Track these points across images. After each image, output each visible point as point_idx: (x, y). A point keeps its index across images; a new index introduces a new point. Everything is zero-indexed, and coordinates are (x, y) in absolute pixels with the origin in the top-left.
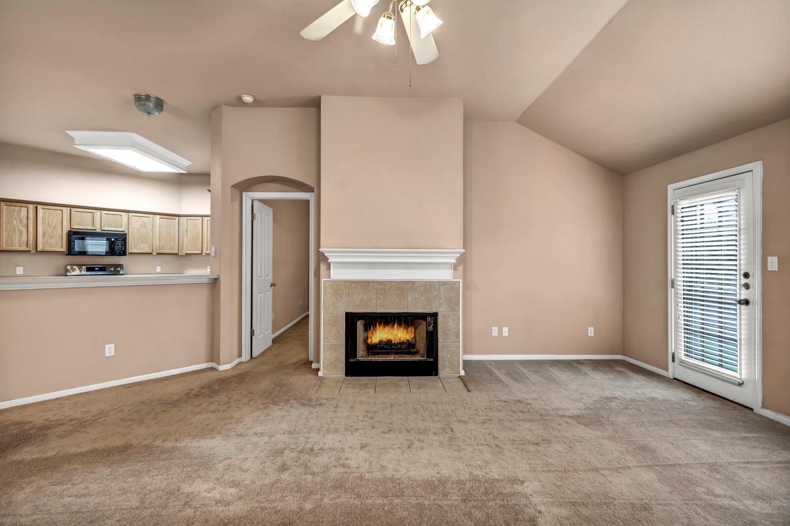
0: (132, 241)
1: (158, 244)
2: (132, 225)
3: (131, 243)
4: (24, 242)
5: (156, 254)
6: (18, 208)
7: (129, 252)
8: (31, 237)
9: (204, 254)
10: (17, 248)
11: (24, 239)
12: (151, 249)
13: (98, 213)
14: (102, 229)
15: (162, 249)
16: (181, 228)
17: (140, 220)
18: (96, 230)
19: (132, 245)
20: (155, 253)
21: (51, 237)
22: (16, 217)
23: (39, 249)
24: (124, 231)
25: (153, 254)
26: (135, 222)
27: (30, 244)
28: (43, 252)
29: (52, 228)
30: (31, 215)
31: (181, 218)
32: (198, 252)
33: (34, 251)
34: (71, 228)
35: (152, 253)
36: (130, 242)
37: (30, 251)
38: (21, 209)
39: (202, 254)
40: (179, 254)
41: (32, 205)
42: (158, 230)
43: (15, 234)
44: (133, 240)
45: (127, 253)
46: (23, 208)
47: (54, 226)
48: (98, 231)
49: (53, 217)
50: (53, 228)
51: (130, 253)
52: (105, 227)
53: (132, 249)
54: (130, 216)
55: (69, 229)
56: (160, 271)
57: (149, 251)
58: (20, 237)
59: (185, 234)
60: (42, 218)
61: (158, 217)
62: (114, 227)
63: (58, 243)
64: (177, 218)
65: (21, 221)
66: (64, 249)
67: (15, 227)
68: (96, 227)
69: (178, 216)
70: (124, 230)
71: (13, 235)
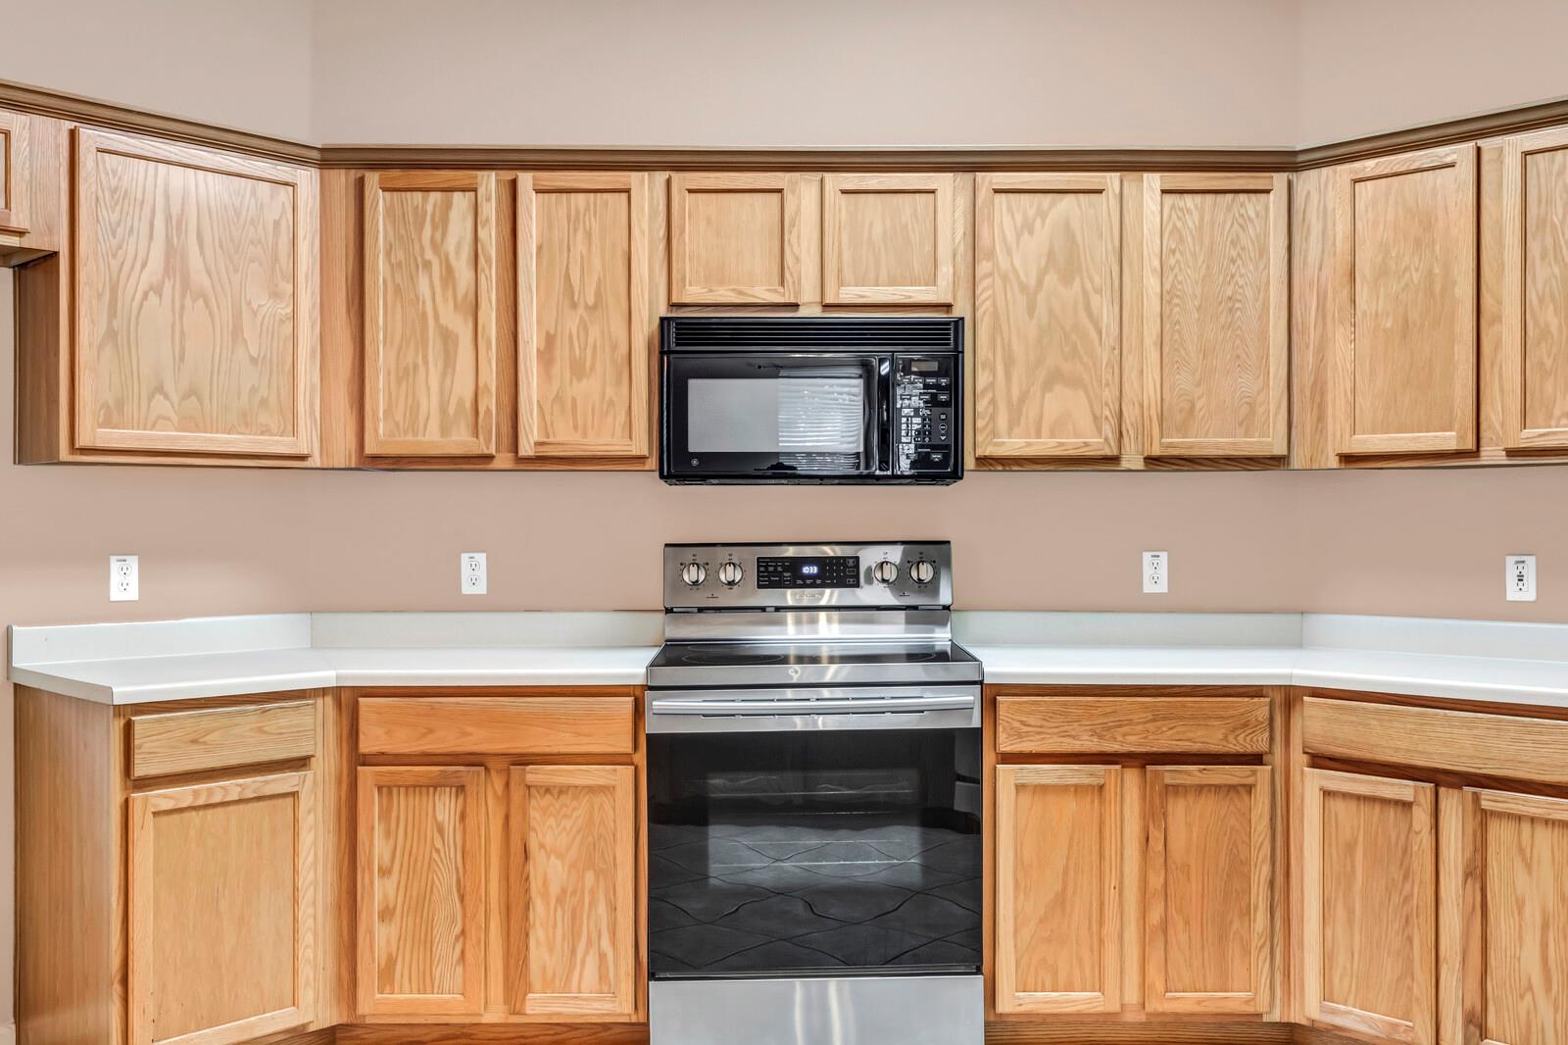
0: (993, 372)
1: (1151, 392)
2: (991, 255)
3: (992, 386)
4: (460, 402)
5: (1140, 465)
6: (438, 195)
7: (980, 452)
8: (490, 376)
9: (1491, 453)
10: (431, 439)
11: (463, 388)
12: (1108, 430)
13: (803, 189)
14: (829, 300)
15: (1183, 430)
16: (1310, 250)
17: (1043, 215)
18: (795, 306)
19: (993, 402)
20: (1132, 459)
21: (578, 370)
22: (429, 255)
23: (526, 449)
24: (948, 307)
25: (1125, 464)
26: (1010, 234)
27: (488, 411)
28: (542, 461)
29: (581, 311)
30: (491, 237)
31: (1308, 182)
32: (1448, 440)
33: (504, 460)
34: (673, 306)
35: (1114, 460)
36: (983, 380)
37: (490, 458)
38: (448, 206)
39: (1475, 453)
40: (1297, 462)
41: (493, 174)
42: (1152, 284)
43: (426, 362)
44: (1000, 368)
45: (969, 462)
46: (457, 196)
47: (591, 300)
48: (810, 311)
49: (589, 235)
50: (587, 307)
51: (985, 462)
52: (841, 283)
53: (994, 434)
54: (983, 193)
55: (663, 311)
56: (1162, 587)
57: (1097, 443)
58: (444, 375)
59: (1337, 298)
60: (540, 248)
61: (1153, 181)
62: (891, 284)
63: (611, 403)
64: (1279, 180)
65: (449, 274)
66: (640, 441)
67: (424, 315)
68: (798, 293)
69: (1287, 162)
70: (948, 299)
71: (416, 367)
